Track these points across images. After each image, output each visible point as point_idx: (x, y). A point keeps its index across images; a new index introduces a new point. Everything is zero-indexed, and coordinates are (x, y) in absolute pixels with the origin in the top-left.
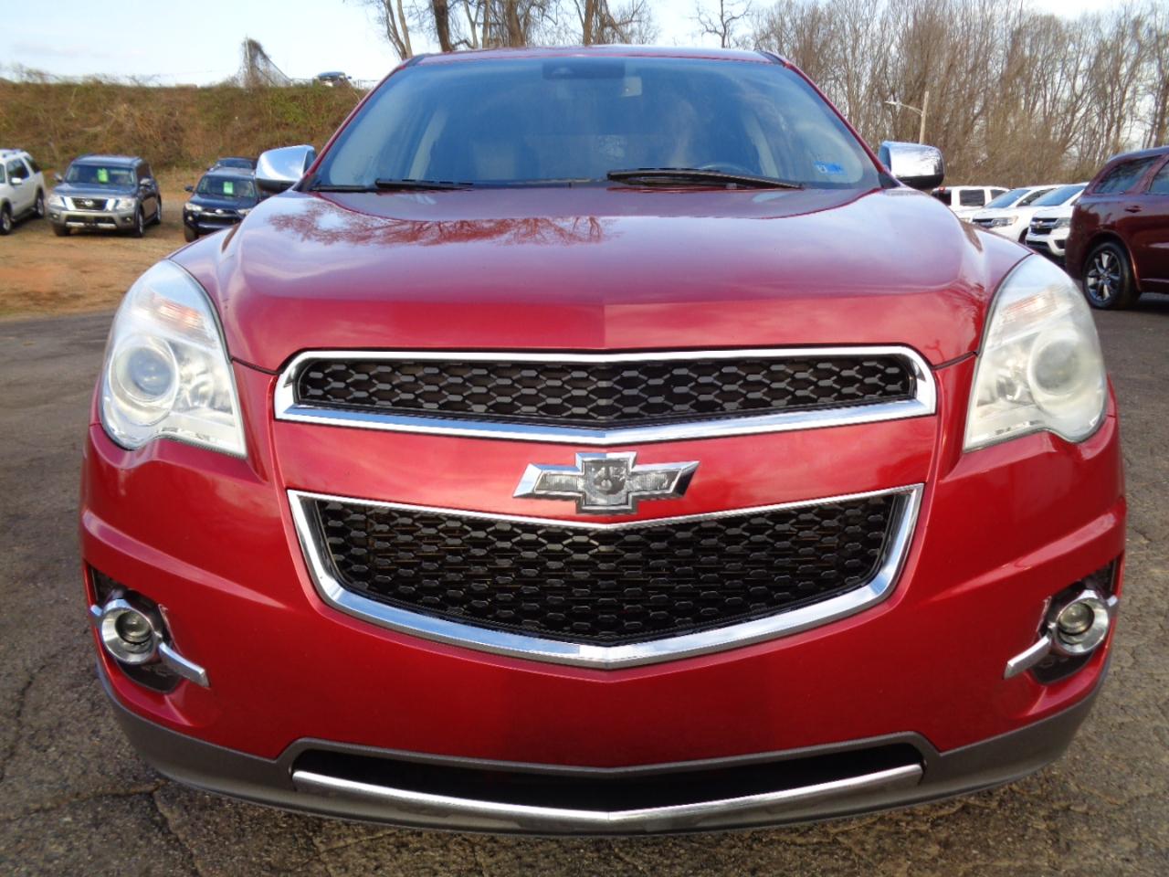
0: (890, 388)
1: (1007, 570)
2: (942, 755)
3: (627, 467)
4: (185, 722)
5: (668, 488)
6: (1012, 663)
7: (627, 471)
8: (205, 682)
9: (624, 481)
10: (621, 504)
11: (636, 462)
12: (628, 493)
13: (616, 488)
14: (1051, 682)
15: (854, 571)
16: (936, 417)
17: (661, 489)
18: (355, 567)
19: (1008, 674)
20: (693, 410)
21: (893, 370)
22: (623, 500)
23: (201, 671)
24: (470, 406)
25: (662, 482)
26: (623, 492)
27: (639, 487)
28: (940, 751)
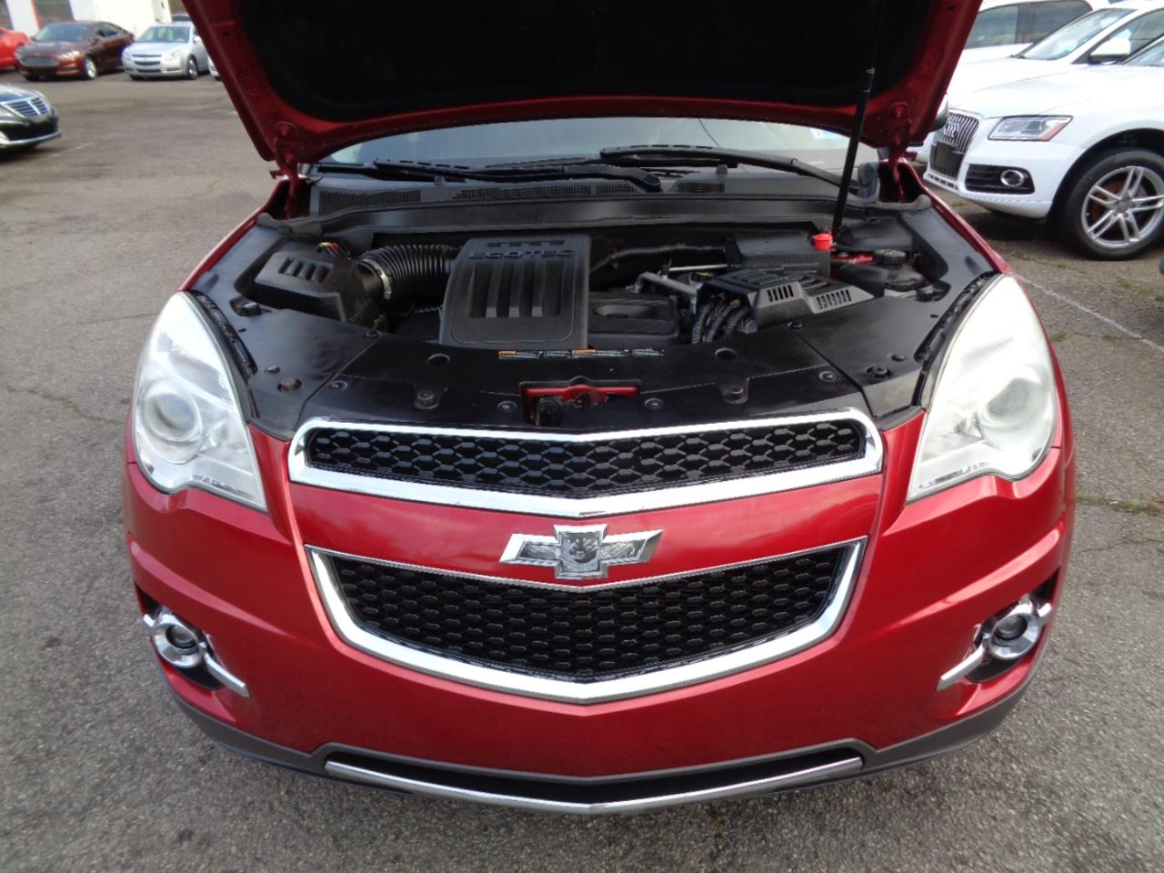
0: (841, 447)
1: (939, 606)
2: (879, 751)
3: (598, 539)
4: (232, 719)
5: (635, 555)
6: (945, 677)
7: (599, 542)
8: (246, 694)
9: (596, 551)
10: (594, 571)
11: (606, 533)
12: (599, 561)
13: (590, 556)
14: (985, 681)
15: (803, 611)
16: (880, 476)
17: (628, 556)
18: (367, 609)
19: (940, 687)
20: (659, 478)
21: (846, 432)
22: (596, 567)
23: (242, 684)
24: (460, 475)
25: (630, 550)
26: (594, 561)
27: (609, 556)
28: (877, 749)
